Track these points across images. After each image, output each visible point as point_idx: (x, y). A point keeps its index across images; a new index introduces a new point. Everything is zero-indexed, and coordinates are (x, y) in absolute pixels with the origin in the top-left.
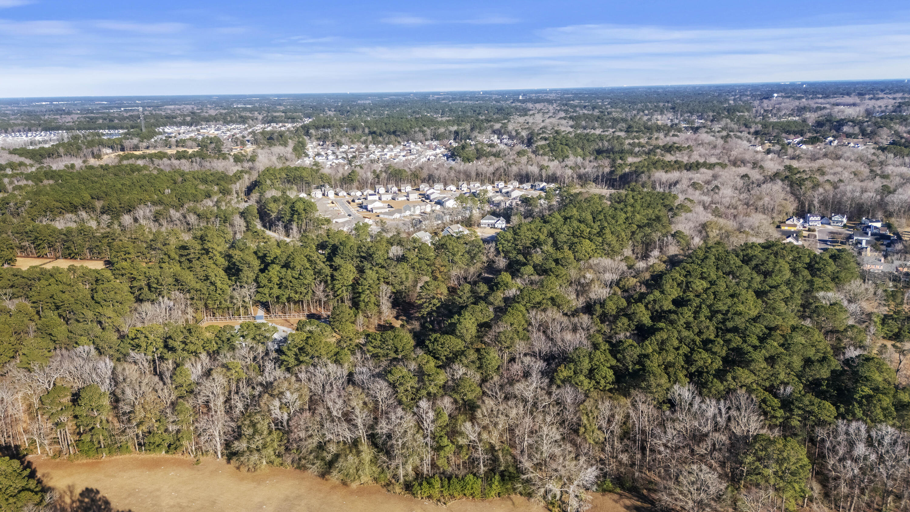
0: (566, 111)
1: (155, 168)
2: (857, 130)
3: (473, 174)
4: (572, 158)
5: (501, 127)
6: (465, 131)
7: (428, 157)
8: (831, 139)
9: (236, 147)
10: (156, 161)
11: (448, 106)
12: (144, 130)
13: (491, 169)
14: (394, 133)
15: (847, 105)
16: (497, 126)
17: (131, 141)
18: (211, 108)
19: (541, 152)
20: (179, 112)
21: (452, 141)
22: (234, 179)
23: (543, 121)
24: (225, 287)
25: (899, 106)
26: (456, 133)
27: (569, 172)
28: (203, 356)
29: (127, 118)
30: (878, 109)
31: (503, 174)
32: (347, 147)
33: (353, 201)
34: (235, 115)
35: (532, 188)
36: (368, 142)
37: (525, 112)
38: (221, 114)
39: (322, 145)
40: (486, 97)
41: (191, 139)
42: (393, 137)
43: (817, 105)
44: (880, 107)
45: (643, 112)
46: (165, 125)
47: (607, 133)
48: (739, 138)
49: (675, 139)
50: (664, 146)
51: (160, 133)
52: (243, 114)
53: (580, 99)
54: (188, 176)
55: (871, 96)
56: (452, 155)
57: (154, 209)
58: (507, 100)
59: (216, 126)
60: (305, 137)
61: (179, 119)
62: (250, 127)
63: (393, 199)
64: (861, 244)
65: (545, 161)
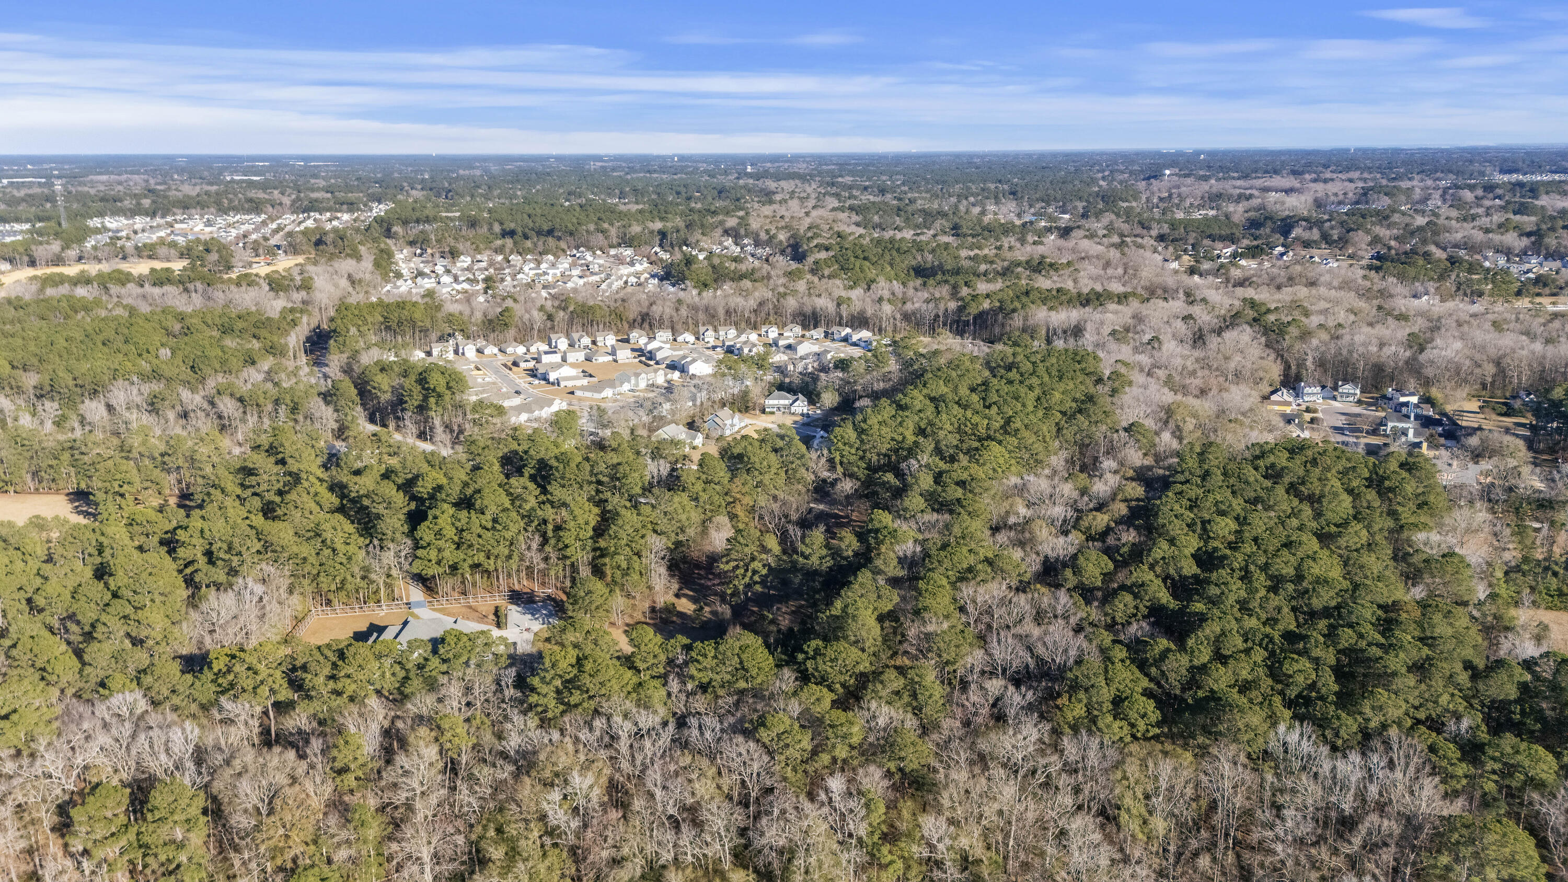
0: (837, 195)
1: (118, 304)
2: (1315, 234)
3: (721, 312)
4: (882, 282)
5: (739, 224)
6: (678, 231)
7: (625, 278)
8: (1280, 249)
9: (257, 259)
10: (114, 289)
11: (628, 182)
12: (64, 224)
13: (752, 303)
14: (550, 232)
15: (1282, 191)
16: (731, 222)
17: (48, 247)
18: (182, 182)
19: (827, 272)
20: (121, 188)
21: (657, 249)
22: (284, 325)
23: (807, 214)
24: (352, 549)
25: (1365, 194)
26: (663, 234)
27: (887, 309)
28: (373, 702)
29: (23, 200)
30: (1332, 198)
31: (772, 312)
32: (469, 259)
33: (515, 364)
34: (236, 195)
35: (826, 337)
36: (508, 250)
37: (767, 197)
38: (207, 193)
39: (421, 255)
40: (687, 166)
41: (162, 241)
42: (551, 241)
43: (1238, 191)
44: (1336, 195)
45: (966, 198)
46: (101, 214)
47: (923, 238)
48: (1140, 246)
49: (1040, 249)
50: (1027, 262)
51: (97, 231)
52: (252, 194)
53: (852, 173)
54: (193, 321)
55: (1314, 176)
56: (670, 275)
57: (147, 388)
58: (726, 173)
59: (202, 216)
60: (388, 241)
61: (127, 203)
62: (272, 219)
63: (588, 359)
64: (1406, 435)
65: (838, 287)
